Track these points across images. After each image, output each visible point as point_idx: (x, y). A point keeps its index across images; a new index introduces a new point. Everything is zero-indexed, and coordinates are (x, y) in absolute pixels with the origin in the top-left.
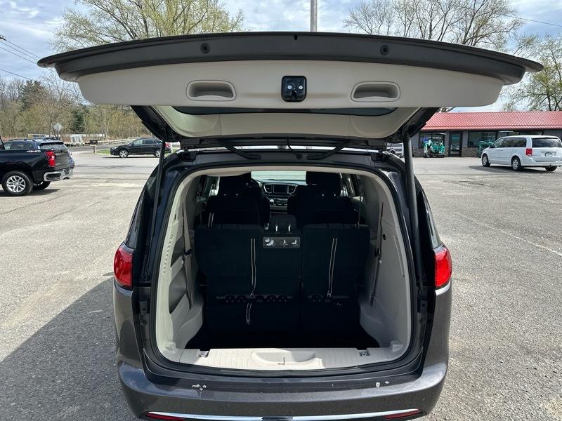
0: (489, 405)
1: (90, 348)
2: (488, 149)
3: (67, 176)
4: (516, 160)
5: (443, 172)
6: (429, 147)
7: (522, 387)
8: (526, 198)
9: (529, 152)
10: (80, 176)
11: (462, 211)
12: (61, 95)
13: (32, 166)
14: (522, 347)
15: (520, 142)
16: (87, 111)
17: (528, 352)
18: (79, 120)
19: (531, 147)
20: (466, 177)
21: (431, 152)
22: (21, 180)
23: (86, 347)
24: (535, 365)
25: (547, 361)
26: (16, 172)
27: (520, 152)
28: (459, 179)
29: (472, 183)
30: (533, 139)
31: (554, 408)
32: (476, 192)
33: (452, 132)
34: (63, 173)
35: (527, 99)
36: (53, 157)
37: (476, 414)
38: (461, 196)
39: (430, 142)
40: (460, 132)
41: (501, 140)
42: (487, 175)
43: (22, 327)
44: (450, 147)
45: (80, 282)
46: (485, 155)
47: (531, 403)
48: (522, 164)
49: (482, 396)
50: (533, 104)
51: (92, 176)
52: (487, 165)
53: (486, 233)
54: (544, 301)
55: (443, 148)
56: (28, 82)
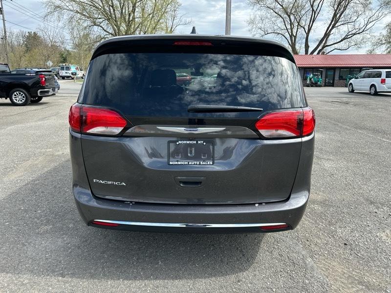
0: (340, 233)
1: (62, 193)
2: (353, 79)
3: (54, 93)
4: (373, 87)
5: (319, 95)
6: (310, 79)
7: (365, 223)
8: (379, 112)
9: (383, 81)
10: (64, 95)
11: (331, 119)
12: (51, 41)
13: (30, 85)
14: (367, 200)
15: (377, 74)
16: (70, 54)
17: (372, 203)
18: (64, 60)
19: (385, 78)
20: (336, 98)
21: (312, 83)
22: (22, 95)
23: (60, 192)
24: (376, 210)
25: (385, 208)
26: (19, 89)
27: (376, 81)
28: (331, 100)
29: (340, 102)
30: (386, 72)
31: (387, 236)
32: (343, 107)
33: (328, 69)
34: (51, 90)
35: (384, 46)
36: (44, 79)
37: (330, 238)
38: (332, 110)
39: (311, 76)
40: (334, 69)
41: (363, 73)
42: (351, 97)
43: (17, 180)
44: (326, 80)
45: (59, 156)
46: (351, 84)
47: (371, 233)
48: (378, 90)
49: (335, 228)
50: (389, 49)
51: (72, 95)
52: (352, 91)
53: (348, 132)
54: (386, 173)
55: (321, 81)
56: (29, 32)
